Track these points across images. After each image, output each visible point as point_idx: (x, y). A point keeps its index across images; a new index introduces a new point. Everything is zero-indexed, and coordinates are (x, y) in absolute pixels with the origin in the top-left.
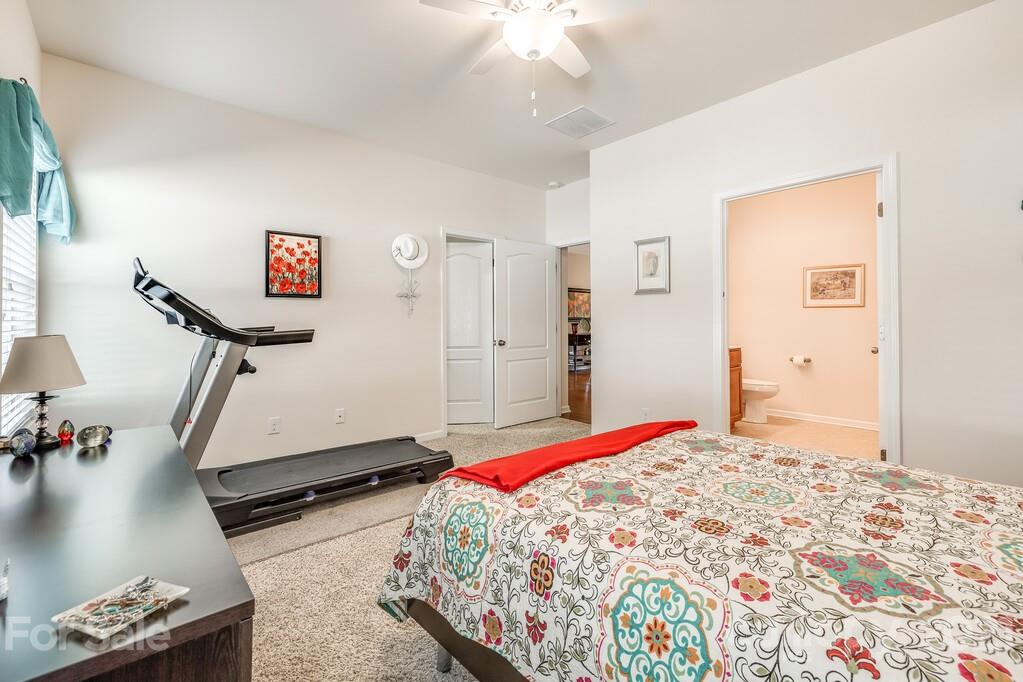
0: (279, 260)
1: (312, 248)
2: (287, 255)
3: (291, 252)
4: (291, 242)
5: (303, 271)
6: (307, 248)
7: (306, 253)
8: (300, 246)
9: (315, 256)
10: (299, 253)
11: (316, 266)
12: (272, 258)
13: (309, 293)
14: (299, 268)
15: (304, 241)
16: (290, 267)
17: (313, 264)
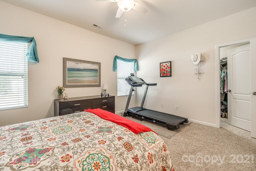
0: (162, 69)
1: (169, 65)
2: (164, 67)
3: (164, 66)
4: (164, 64)
5: (167, 70)
6: (168, 65)
7: (167, 66)
8: (166, 65)
9: (169, 66)
10: (166, 66)
11: (170, 69)
12: (161, 68)
13: (168, 75)
14: (166, 70)
15: (167, 63)
16: (164, 70)
17: (169, 69)
